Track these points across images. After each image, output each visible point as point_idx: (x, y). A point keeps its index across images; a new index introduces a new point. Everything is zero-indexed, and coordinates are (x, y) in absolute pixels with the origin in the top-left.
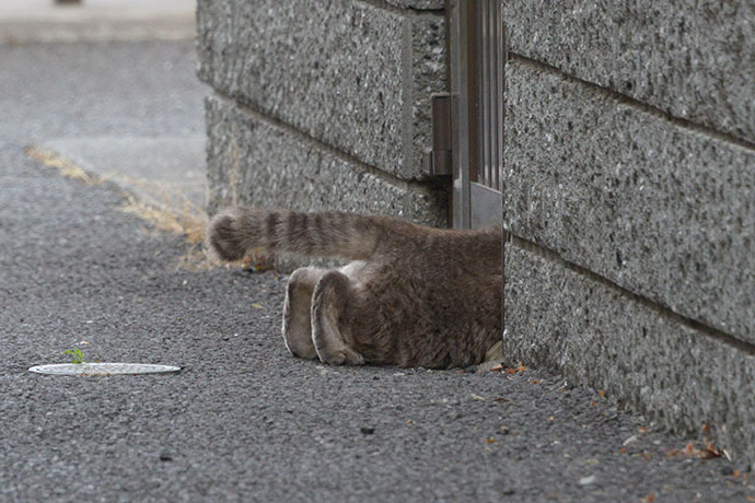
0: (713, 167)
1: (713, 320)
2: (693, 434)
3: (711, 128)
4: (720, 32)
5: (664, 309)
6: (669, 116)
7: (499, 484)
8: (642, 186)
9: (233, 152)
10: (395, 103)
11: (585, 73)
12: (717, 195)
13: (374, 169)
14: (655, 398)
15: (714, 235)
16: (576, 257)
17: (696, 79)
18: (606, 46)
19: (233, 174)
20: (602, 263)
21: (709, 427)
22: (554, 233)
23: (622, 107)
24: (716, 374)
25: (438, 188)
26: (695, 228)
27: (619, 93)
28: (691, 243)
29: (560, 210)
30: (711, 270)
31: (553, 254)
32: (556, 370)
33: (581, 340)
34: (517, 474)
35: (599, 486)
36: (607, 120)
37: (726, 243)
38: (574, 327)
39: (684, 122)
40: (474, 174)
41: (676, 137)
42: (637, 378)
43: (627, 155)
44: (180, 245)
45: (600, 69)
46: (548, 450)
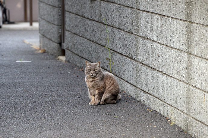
0: (83, 41)
1: (83, 57)
2: (81, 68)
3: (83, 37)
4: (84, 27)
5: (79, 56)
6: (80, 36)
7: (60, 73)
8: (77, 43)
9: (42, 41)
10: (56, 35)
11: (72, 32)
12: (83, 44)
13: (54, 42)
14: (78, 65)
15: (83, 48)
16: (71, 51)
17: (82, 32)
18: (74, 29)
19: (42, 43)
20: (74, 51)
21: (83, 68)
22: (70, 48)
23: (75, 35)
24: (83, 62)
25: (60, 44)
26: (82, 47)
27: (75, 34)
28: (81, 49)
29: (70, 46)
30: (83, 52)
31: (70, 50)
32: (70, 62)
33: (72, 59)
34: (62, 72)
35: (70, 73)
36: (74, 37)
37: (84, 49)
38: (71, 58)
39: (81, 37)
40: (64, 42)
41: (80, 38)
42: (77, 63)
43: (76, 40)
44: (36, 50)
45: (74, 32)
46: (67, 70)
